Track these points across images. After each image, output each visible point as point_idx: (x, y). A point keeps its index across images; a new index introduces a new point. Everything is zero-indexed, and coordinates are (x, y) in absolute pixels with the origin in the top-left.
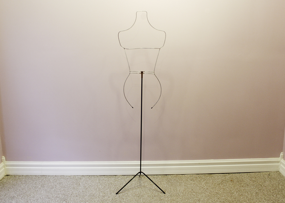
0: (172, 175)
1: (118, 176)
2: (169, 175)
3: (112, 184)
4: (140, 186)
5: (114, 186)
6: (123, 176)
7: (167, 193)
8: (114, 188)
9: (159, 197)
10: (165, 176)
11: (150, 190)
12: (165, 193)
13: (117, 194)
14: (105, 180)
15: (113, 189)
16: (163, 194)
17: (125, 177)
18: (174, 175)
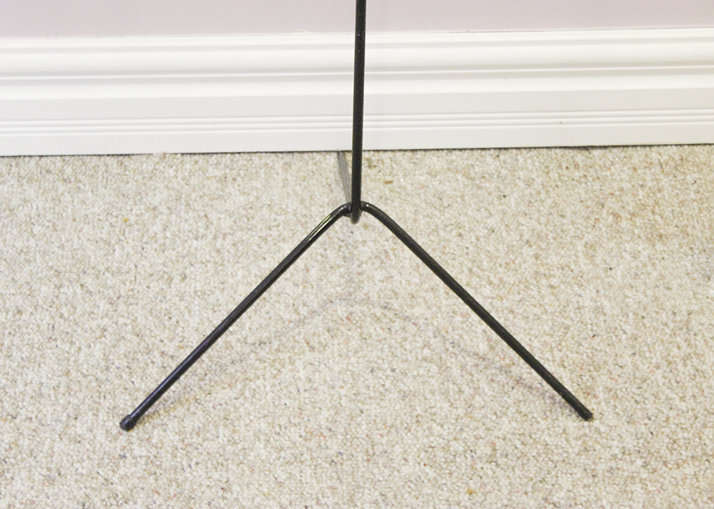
0: (637, 156)
1: (148, 166)
2: (610, 155)
3: (89, 281)
4: (347, 298)
5: (103, 305)
6: (189, 163)
7: (610, 419)
8: (109, 339)
9: (532, 468)
10: (580, 157)
11: (443, 368)
12: (585, 414)
13: (129, 424)
14: (22, 214)
15: (97, 351)
16: (571, 422)
17: (212, 171)
18: (653, 154)
